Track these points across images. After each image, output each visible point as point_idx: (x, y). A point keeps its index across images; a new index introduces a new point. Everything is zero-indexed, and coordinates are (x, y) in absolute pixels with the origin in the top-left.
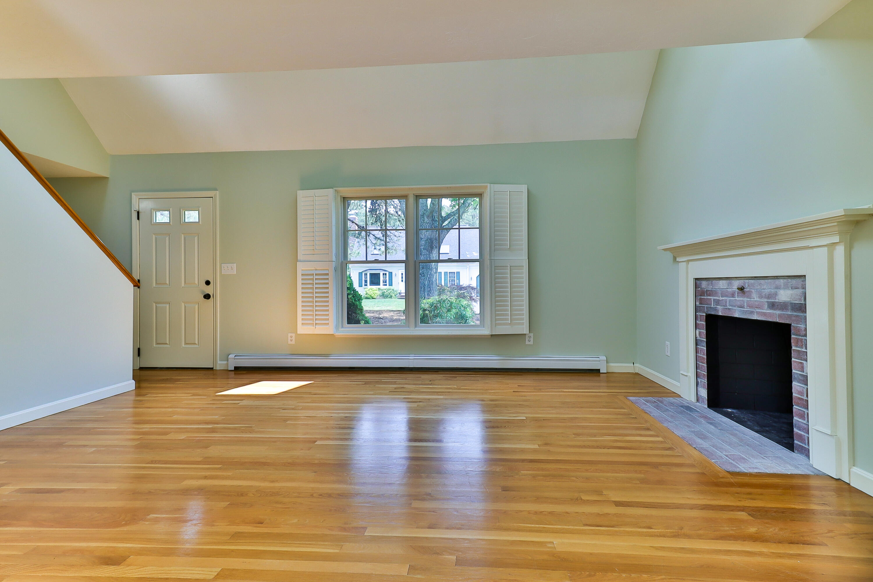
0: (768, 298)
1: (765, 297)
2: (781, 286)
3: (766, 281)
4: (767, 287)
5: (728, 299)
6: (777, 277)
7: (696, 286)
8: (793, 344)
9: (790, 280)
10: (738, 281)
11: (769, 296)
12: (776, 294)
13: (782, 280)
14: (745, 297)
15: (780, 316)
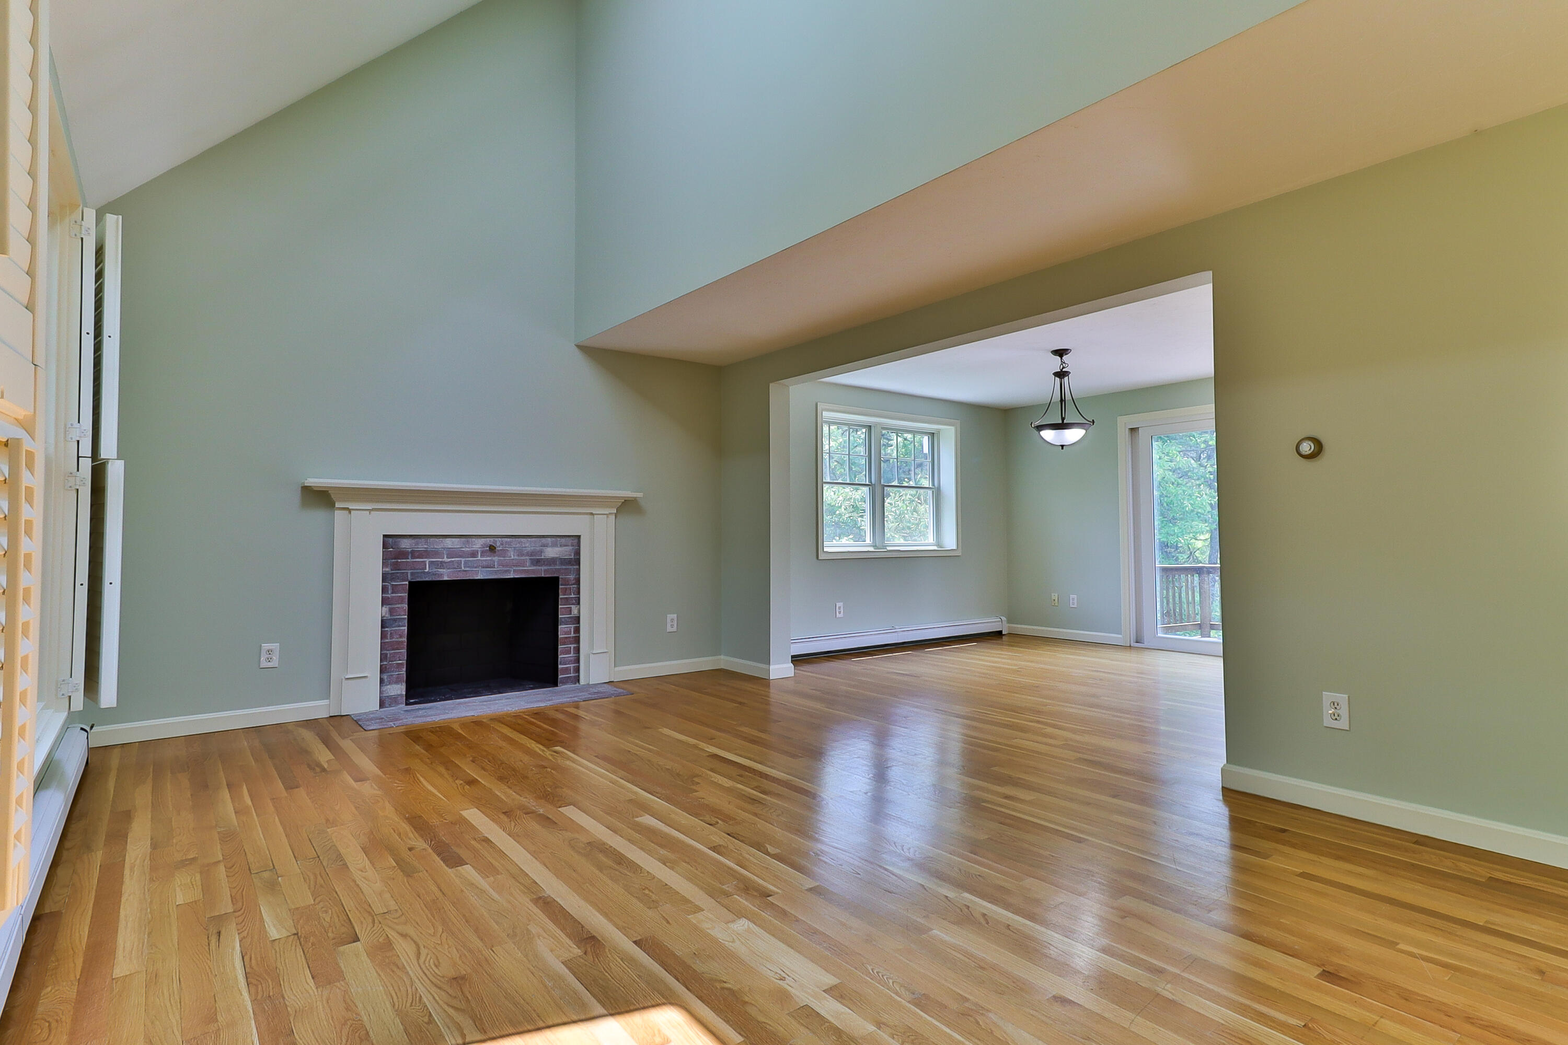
0: (531, 555)
1: (528, 554)
2: (548, 544)
3: (529, 539)
4: (528, 545)
5: (463, 560)
6: (543, 536)
7: (385, 546)
8: (560, 593)
9: (559, 539)
10: (483, 539)
11: (532, 554)
12: (541, 552)
13: (549, 539)
14: (494, 556)
15: (545, 571)
